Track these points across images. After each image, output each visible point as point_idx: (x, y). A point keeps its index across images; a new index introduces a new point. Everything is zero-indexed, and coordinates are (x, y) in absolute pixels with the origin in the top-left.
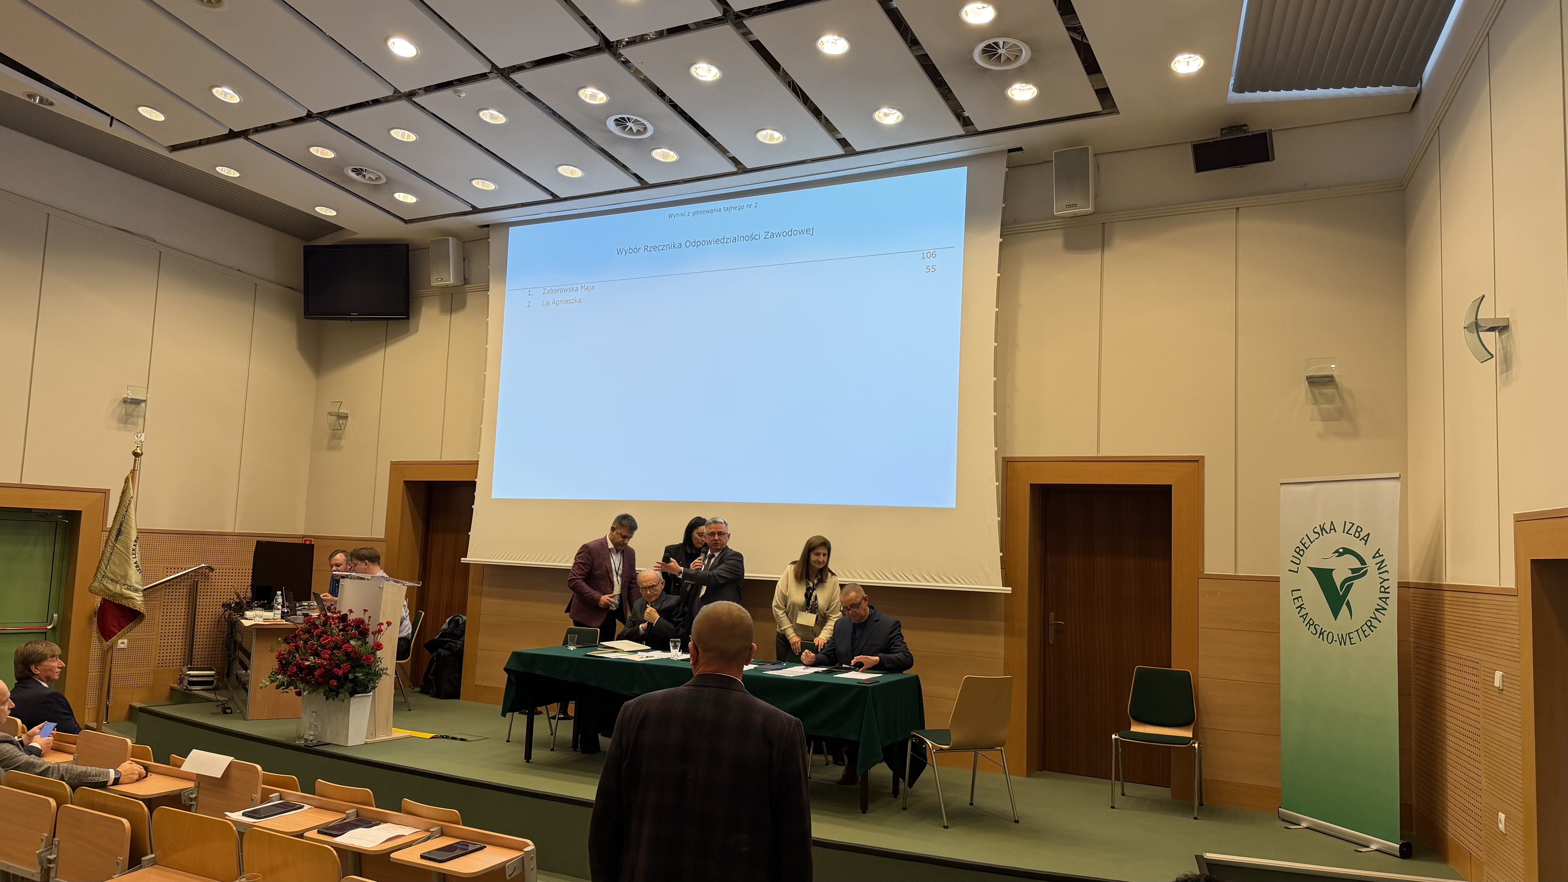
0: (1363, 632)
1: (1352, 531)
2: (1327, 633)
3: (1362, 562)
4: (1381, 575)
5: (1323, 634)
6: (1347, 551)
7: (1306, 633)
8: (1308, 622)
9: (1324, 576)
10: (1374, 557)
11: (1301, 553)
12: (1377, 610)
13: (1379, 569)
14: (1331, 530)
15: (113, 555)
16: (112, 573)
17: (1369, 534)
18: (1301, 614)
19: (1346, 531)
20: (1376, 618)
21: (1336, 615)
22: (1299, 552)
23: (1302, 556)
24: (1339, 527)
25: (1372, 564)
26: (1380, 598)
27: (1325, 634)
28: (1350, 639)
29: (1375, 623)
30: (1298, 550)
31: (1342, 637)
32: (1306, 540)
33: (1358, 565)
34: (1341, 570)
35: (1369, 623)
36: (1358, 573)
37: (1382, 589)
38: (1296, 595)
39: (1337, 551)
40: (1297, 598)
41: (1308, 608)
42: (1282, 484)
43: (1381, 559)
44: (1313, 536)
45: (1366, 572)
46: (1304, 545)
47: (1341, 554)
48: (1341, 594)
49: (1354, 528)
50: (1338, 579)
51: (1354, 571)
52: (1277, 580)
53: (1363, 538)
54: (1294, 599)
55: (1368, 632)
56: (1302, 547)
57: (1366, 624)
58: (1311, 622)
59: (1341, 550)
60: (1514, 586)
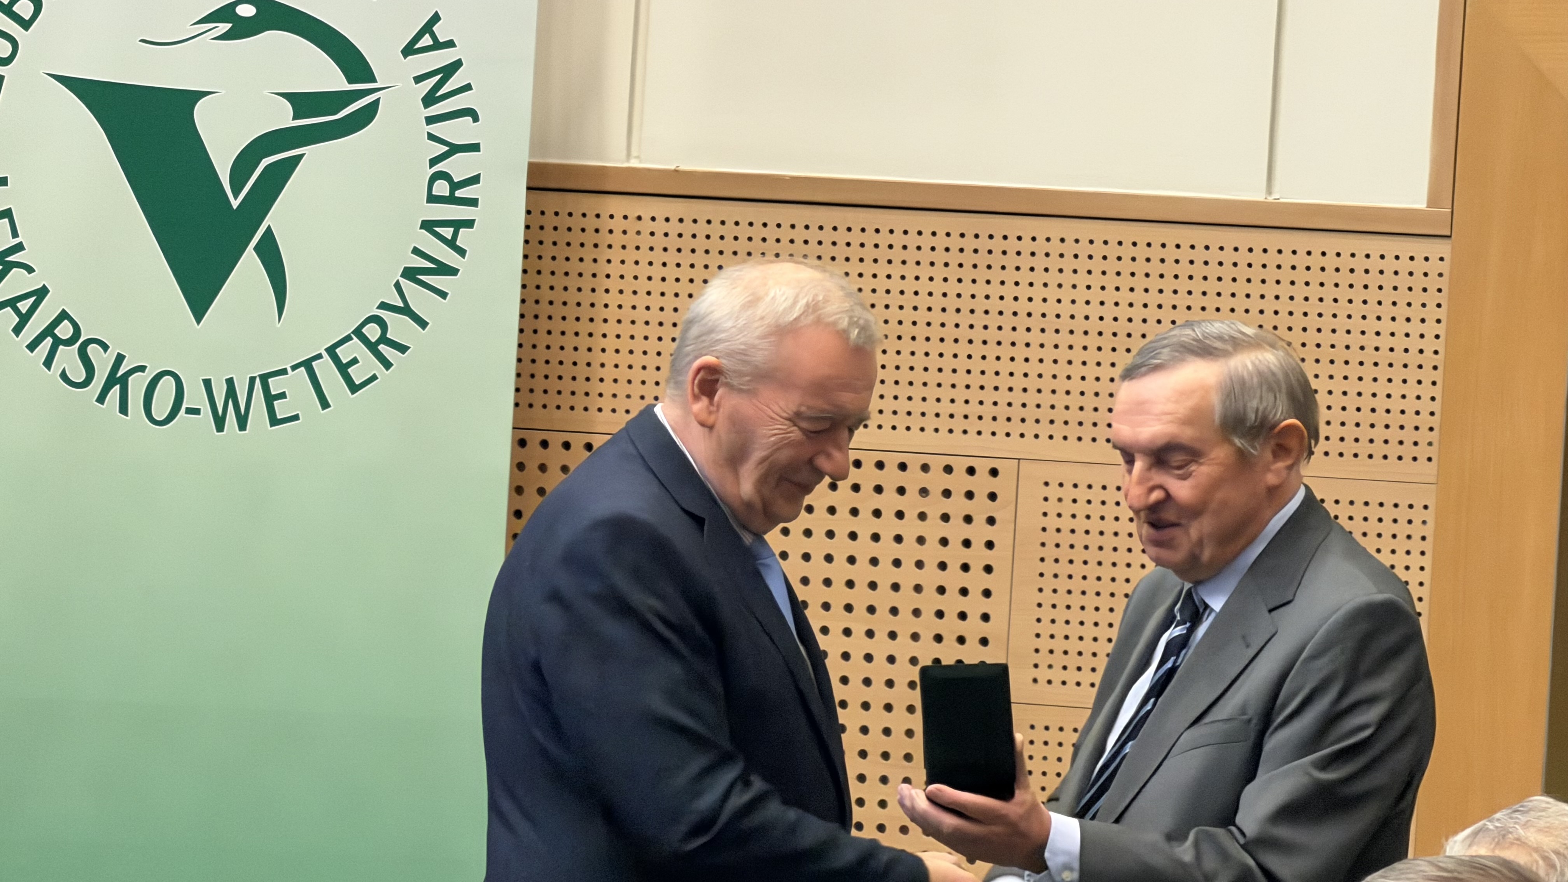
0: (343, 368)
4: (437, 129)
5: (123, 382)
8: (49, 331)
10: (409, 51)
12: (410, 274)
13: (429, 100)
20: (407, 310)
26: (428, 226)
27: (137, 385)
28: (270, 399)
35: (373, 332)
37: (442, 188)
43: (441, 58)
45: (370, 111)
48: (235, 203)
57: (356, 332)
58: (64, 331)
60: (1418, 201)
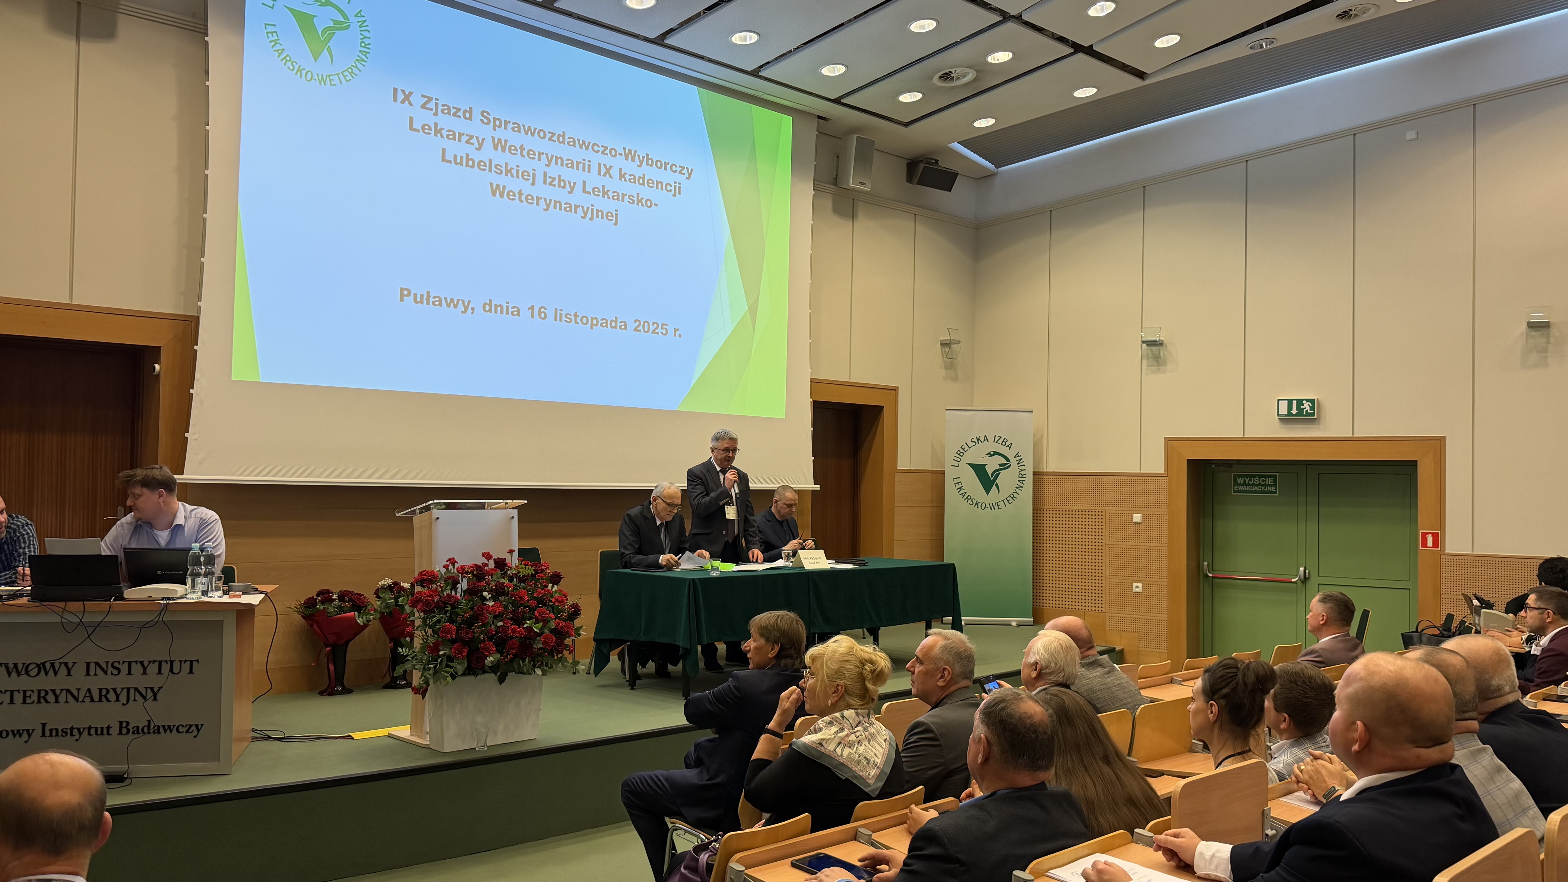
0: (1008, 501)
1: (1000, 442)
3: (1008, 460)
4: (1019, 467)
5: (978, 504)
6: (996, 453)
7: (965, 505)
8: (967, 497)
10: (1015, 457)
11: (961, 454)
12: (1017, 488)
13: (1018, 464)
14: (984, 440)
17: (1012, 443)
18: (960, 493)
19: (996, 441)
20: (1016, 493)
21: (988, 491)
23: (962, 457)
24: (991, 439)
25: (1013, 461)
26: (1019, 481)
27: (980, 504)
28: (998, 506)
29: (1015, 495)
31: (993, 505)
32: (965, 446)
33: (1004, 461)
34: (991, 465)
35: (1012, 496)
37: (1020, 476)
38: (957, 481)
39: (989, 453)
40: (958, 483)
41: (966, 488)
42: (947, 410)
43: (1020, 458)
44: (971, 444)
45: (1010, 465)
46: (963, 449)
47: (992, 455)
48: (992, 479)
49: (1002, 439)
50: (990, 470)
51: (1000, 465)
52: (943, 472)
53: (1008, 446)
54: (955, 484)
55: (1011, 500)
56: (962, 451)
57: (1010, 496)
58: (969, 497)
59: (992, 453)
60: (1163, 472)
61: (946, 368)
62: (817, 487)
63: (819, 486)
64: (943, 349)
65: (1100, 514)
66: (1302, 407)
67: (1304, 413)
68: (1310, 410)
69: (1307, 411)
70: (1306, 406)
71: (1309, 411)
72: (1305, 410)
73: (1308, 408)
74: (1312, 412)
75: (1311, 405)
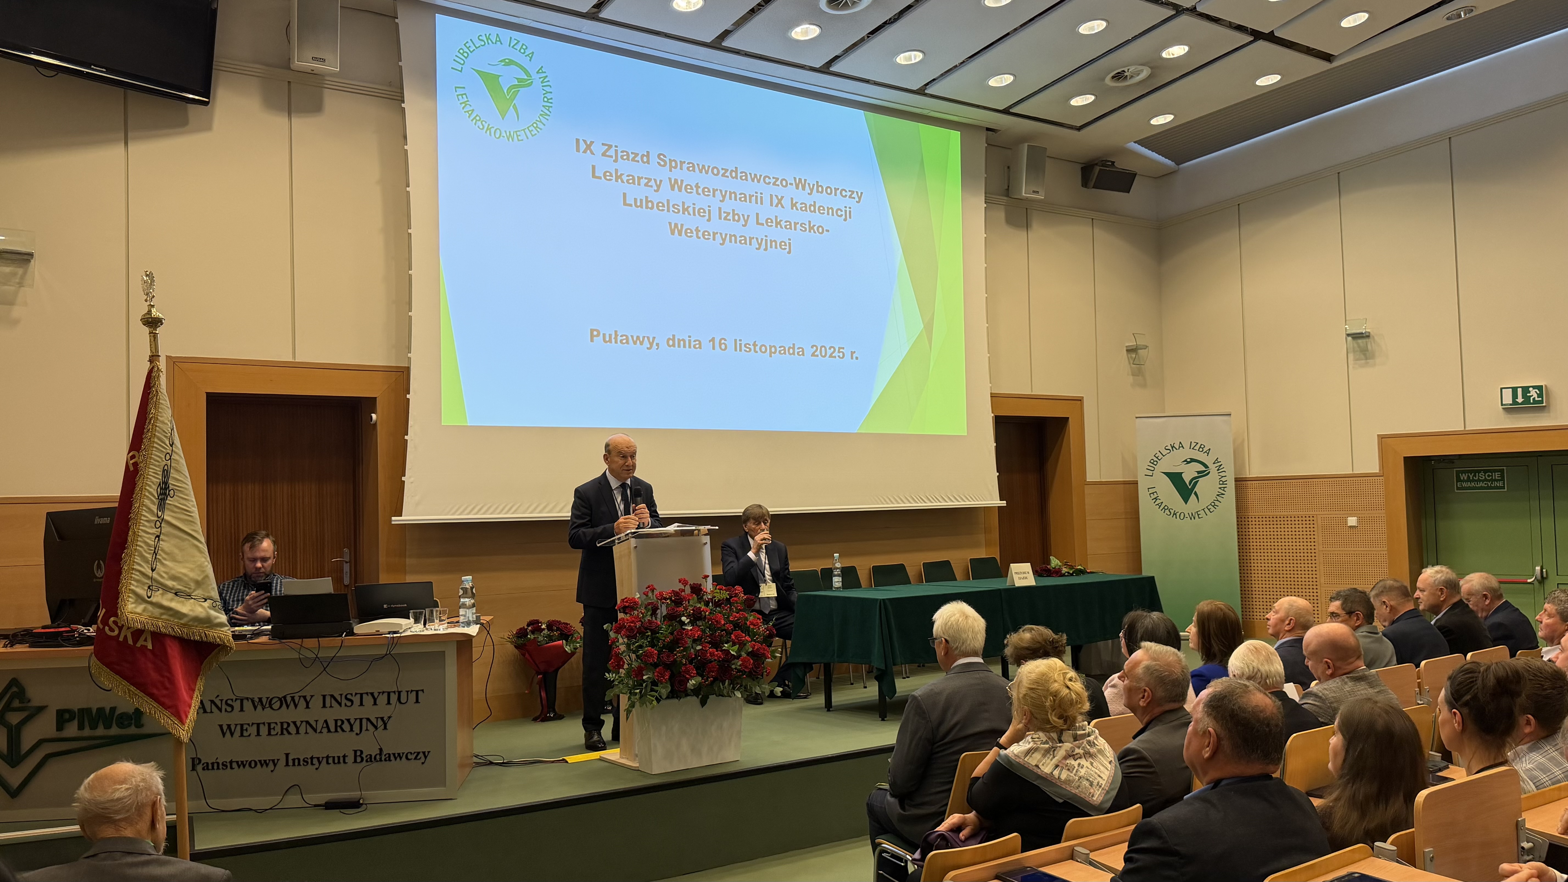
0: (1209, 510)
1: (1197, 448)
2: (1179, 514)
3: (1206, 466)
4: (1220, 474)
5: (1176, 514)
6: (1193, 460)
7: (1162, 515)
8: (1164, 508)
9: (1176, 478)
10: (1214, 463)
11: (1155, 463)
12: (1218, 495)
13: (1218, 470)
14: (1179, 447)
15: (163, 540)
16: (174, 578)
17: (1210, 449)
18: (1156, 503)
19: (1192, 447)
20: (1218, 501)
21: (1186, 501)
22: (1154, 462)
23: (1156, 465)
24: (1186, 445)
25: (1213, 468)
26: (1220, 488)
27: (1178, 515)
28: (1198, 515)
29: (1217, 503)
30: (1152, 461)
31: (1192, 514)
32: (1159, 454)
33: (1203, 468)
34: (1189, 473)
35: (1213, 504)
36: (1202, 474)
37: (1221, 483)
38: (1151, 491)
39: (1185, 461)
40: (1153, 493)
41: (1162, 498)
42: (1137, 418)
43: (1219, 464)
44: (1165, 452)
45: (1209, 472)
46: (1157, 458)
47: (1189, 463)
48: (1190, 487)
49: (1198, 446)
50: (1187, 478)
51: (1198, 472)
52: (1136, 483)
53: (1206, 452)
54: (1150, 494)
55: (1212, 509)
56: (1155, 459)
57: (1211, 504)
58: (1166, 508)
59: (1189, 460)
60: (1377, 471)
61: (1133, 375)
62: (1004, 503)
63: (1005, 502)
64: (1129, 355)
65: (1311, 519)
66: (1528, 395)
67: (1532, 401)
68: (1538, 397)
69: (1534, 398)
70: (1533, 393)
71: (1536, 399)
72: (1532, 398)
73: (1535, 395)
74: (1540, 399)
75: (1538, 392)
